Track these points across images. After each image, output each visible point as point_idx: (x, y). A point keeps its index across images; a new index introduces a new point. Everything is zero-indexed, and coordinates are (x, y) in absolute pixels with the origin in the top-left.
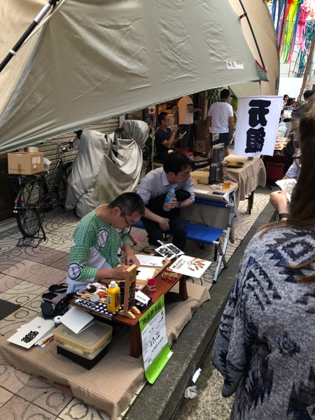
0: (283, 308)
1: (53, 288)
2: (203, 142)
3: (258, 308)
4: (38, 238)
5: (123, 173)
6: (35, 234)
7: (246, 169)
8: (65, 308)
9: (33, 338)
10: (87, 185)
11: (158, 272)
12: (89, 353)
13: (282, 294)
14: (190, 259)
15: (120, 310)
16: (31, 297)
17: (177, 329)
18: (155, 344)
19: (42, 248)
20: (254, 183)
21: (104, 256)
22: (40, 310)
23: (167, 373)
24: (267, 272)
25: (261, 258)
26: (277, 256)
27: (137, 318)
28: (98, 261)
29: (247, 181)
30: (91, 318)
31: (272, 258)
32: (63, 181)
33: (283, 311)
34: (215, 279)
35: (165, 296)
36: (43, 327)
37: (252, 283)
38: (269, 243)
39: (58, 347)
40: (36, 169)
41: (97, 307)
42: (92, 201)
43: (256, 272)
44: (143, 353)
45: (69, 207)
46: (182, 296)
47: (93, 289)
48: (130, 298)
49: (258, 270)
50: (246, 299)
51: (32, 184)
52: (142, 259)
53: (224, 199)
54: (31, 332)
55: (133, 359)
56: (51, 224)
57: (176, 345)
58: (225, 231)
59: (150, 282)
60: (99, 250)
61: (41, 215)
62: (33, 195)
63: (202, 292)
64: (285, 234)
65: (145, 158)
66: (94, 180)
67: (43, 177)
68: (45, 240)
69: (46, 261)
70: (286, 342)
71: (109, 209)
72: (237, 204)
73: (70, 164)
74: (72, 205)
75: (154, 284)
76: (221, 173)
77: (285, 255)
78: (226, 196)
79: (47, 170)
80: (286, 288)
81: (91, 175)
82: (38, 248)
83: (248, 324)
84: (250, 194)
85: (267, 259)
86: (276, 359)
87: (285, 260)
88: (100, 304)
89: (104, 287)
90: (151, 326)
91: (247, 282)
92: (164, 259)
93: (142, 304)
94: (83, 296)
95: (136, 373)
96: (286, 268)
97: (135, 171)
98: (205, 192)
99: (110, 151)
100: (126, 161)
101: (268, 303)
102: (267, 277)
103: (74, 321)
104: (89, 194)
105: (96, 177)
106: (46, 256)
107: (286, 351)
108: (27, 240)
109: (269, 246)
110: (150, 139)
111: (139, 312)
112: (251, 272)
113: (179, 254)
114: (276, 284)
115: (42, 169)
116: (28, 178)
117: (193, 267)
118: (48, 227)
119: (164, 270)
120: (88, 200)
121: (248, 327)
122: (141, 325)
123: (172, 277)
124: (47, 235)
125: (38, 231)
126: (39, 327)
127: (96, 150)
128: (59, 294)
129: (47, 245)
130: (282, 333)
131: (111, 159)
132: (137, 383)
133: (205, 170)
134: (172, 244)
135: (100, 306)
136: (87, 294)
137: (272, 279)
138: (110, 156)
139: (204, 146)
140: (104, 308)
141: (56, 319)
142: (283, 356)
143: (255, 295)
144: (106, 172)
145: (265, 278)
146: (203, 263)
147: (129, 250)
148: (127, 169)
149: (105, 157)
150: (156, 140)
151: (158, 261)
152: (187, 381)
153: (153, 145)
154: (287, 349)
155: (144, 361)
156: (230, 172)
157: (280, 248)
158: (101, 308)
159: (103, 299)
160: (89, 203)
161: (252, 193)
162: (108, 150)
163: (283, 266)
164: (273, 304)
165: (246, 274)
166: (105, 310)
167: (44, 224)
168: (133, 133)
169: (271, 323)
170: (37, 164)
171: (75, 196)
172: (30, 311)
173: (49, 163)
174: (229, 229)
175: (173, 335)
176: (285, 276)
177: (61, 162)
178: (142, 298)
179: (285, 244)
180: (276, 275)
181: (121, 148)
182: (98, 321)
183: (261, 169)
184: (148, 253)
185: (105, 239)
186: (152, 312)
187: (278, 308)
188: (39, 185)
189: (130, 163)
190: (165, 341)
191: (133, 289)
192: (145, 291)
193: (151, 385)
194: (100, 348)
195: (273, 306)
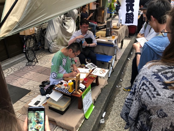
0: (161, 100)
1: (43, 83)
2: (101, 17)
3: (148, 99)
4: (34, 62)
5: (68, 33)
6: (33, 60)
7: (121, 30)
8: (50, 91)
9: (38, 104)
10: (53, 38)
11: (87, 75)
12: (62, 109)
13: (161, 94)
14: (100, 69)
15: (73, 91)
16: (35, 87)
17: (96, 97)
18: (88, 104)
19: (37, 66)
20: (124, 35)
21: (65, 69)
22: (39, 92)
23: (93, 114)
24: (153, 84)
25: (149, 77)
26: (158, 77)
27: (81, 94)
28: (62, 71)
29: (121, 35)
30: (62, 95)
31: (156, 78)
32: (43, 37)
33: (161, 101)
34: (109, 76)
35: (91, 85)
36: (42, 99)
37: (145, 88)
38: (153, 71)
39: (49, 107)
40: (32, 32)
41: (64, 90)
42: (56, 45)
43: (147, 83)
44: (84, 108)
45: (46, 48)
46: (97, 84)
47: (62, 83)
48: (78, 86)
49: (148, 82)
50: (142, 94)
51: (30, 39)
52: (80, 70)
53: (113, 43)
54: (37, 101)
55: (79, 110)
56: (39, 56)
57: (96, 103)
58: (113, 57)
59: (85, 79)
60: (63, 67)
61: (35, 52)
62: (31, 43)
63: (104, 82)
64: (162, 67)
65: (77, 25)
66: (56, 36)
67: (35, 36)
68: (38, 62)
69: (39, 71)
70: (161, 113)
71: (67, 50)
72: (118, 44)
73: (45, 29)
74: (47, 47)
75: (86, 80)
76: (111, 32)
77: (163, 77)
78: (113, 42)
79: (36, 32)
80: (163, 91)
81: (55, 34)
82: (35, 66)
83: (142, 104)
84: (122, 40)
85: (153, 78)
86: (156, 119)
87: (162, 79)
88: (65, 89)
89: (66, 82)
90: (86, 97)
91: (142, 87)
92: (89, 69)
93: (82, 88)
94: (58, 86)
95: (81, 115)
96: (163, 83)
97: (73, 31)
98: (104, 40)
99: (62, 23)
100: (69, 27)
101: (154, 97)
102: (153, 86)
103: (55, 96)
104: (54, 42)
105: (57, 35)
106: (38, 70)
107: (160, 116)
108: (30, 63)
109: (154, 72)
110: (78, 17)
111: (81, 92)
112: (144, 83)
113: (95, 67)
114: (158, 89)
115: (34, 32)
116: (28, 37)
117: (101, 72)
118: (38, 57)
119: (90, 74)
120: (54, 45)
121: (142, 105)
122: (83, 97)
123: (93, 77)
124: (38, 60)
125: (34, 58)
126: (40, 99)
127: (56, 23)
128: (46, 85)
129: (39, 65)
130: (159, 109)
131: (63, 26)
132: (82, 119)
133: (104, 31)
134: (92, 63)
135: (65, 90)
136: (60, 85)
137: (156, 87)
138: (62, 25)
139: (101, 19)
140: (67, 91)
141: (47, 95)
142: (159, 118)
143: (147, 93)
144: (61, 32)
145: (152, 86)
146: (105, 70)
147: (75, 67)
148: (69, 31)
149: (60, 26)
150: (81, 17)
151: (87, 71)
152: (101, 117)
153: (80, 19)
154: (161, 115)
155: (84, 110)
156: (115, 31)
157: (160, 74)
158: (66, 91)
159: (66, 87)
160: (54, 46)
161: (123, 40)
162: (61, 23)
163: (162, 82)
164: (156, 98)
165: (141, 83)
166: (68, 91)
167: (36, 56)
168: (71, 14)
169: (154, 105)
170: (32, 30)
171: (48, 44)
172: (35, 92)
173: (36, 29)
174: (115, 56)
175: (94, 100)
176: (163, 86)
177: (41, 29)
178: (82, 86)
179: (163, 72)
180: (158, 86)
181: (67, 21)
182: (65, 96)
183: (127, 29)
184: (82, 67)
185: (65, 62)
186: (87, 91)
187: (159, 99)
188: (33, 39)
189: (71, 28)
190: (92, 102)
191: (79, 83)
192: (83, 83)
193: (87, 119)
194: (66, 106)
195: (157, 99)
